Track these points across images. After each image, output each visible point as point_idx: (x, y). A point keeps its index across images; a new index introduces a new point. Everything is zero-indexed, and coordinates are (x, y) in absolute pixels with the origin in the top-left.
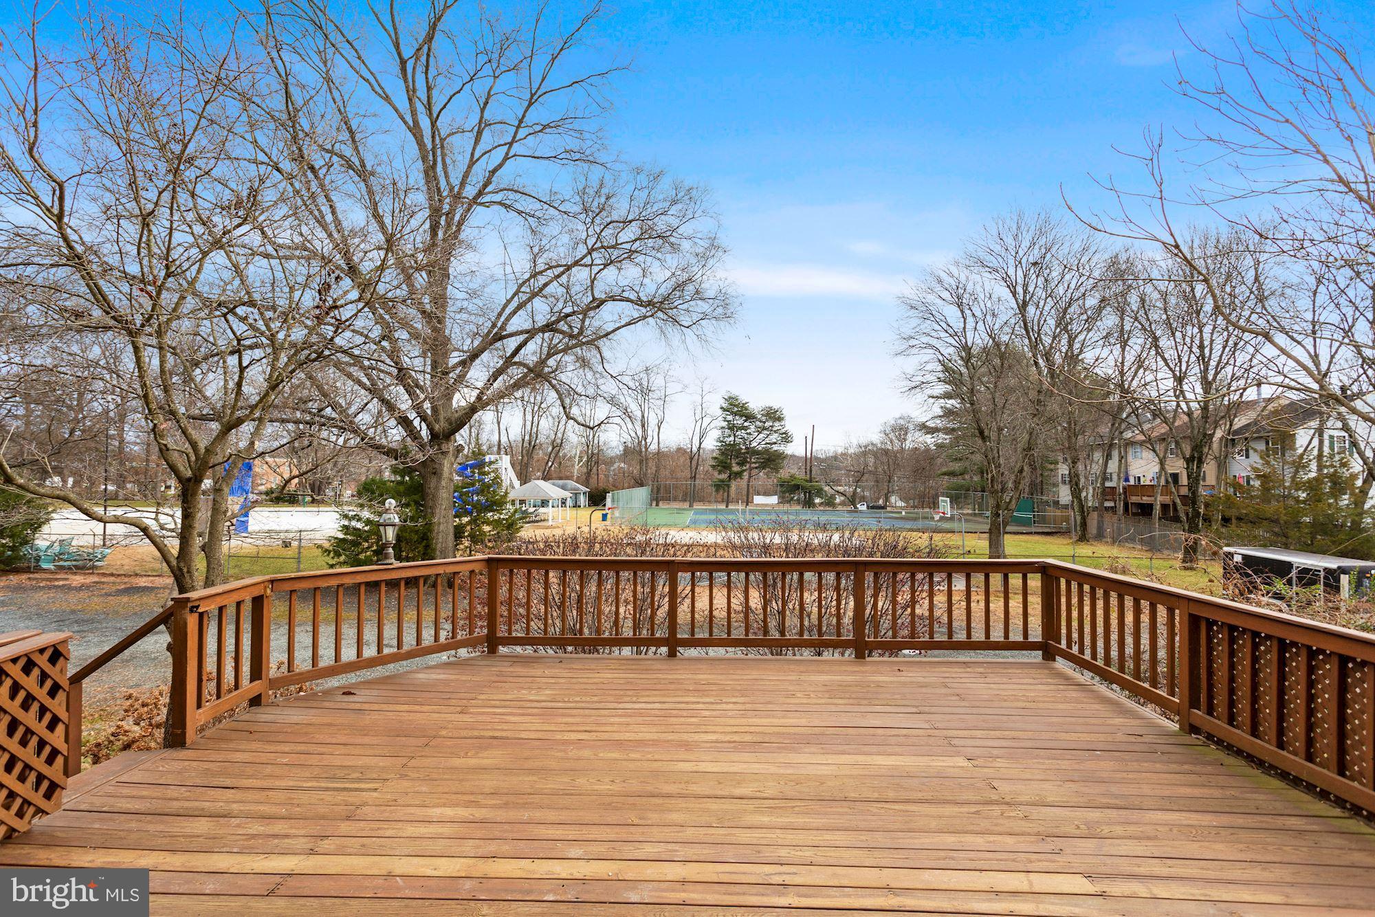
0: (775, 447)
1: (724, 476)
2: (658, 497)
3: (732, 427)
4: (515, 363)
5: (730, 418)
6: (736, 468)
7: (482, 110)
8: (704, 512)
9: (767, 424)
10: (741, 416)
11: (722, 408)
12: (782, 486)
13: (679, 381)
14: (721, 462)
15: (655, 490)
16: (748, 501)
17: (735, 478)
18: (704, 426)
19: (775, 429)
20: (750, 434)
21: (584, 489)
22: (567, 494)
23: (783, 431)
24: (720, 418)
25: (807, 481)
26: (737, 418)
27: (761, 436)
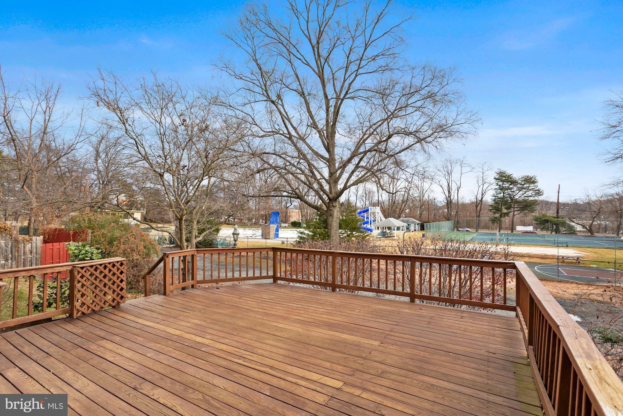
0: (531, 199)
1: (497, 215)
2: (457, 226)
3: (502, 189)
4: (360, 167)
5: (500, 183)
6: (505, 211)
7: (348, 57)
8: (486, 234)
9: (525, 186)
10: (508, 182)
11: (495, 178)
12: (536, 220)
13: (469, 166)
14: (495, 207)
15: (456, 223)
16: (513, 229)
17: (504, 216)
18: (484, 188)
19: (530, 188)
20: (514, 192)
21: (418, 222)
22: (405, 224)
23: (536, 189)
24: (494, 184)
25: (554, 217)
26: (505, 183)
27: (521, 192)
